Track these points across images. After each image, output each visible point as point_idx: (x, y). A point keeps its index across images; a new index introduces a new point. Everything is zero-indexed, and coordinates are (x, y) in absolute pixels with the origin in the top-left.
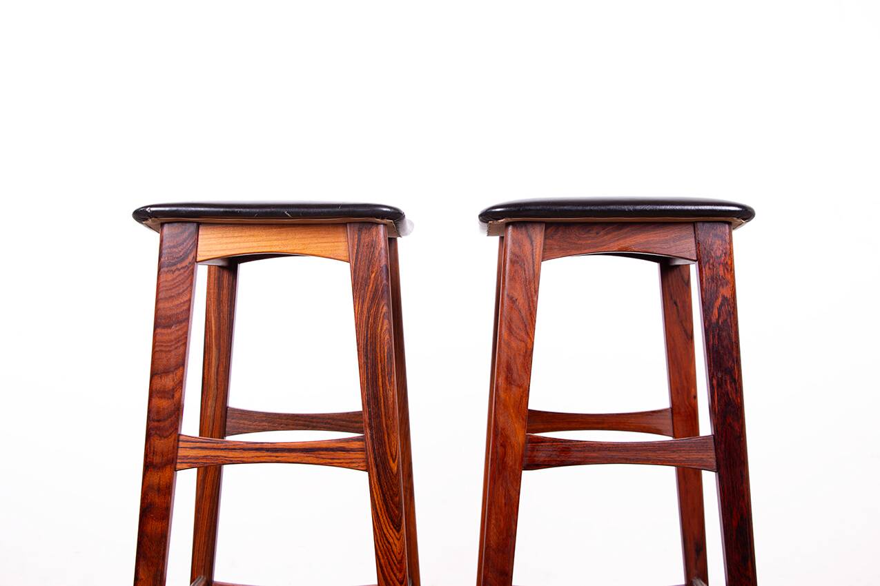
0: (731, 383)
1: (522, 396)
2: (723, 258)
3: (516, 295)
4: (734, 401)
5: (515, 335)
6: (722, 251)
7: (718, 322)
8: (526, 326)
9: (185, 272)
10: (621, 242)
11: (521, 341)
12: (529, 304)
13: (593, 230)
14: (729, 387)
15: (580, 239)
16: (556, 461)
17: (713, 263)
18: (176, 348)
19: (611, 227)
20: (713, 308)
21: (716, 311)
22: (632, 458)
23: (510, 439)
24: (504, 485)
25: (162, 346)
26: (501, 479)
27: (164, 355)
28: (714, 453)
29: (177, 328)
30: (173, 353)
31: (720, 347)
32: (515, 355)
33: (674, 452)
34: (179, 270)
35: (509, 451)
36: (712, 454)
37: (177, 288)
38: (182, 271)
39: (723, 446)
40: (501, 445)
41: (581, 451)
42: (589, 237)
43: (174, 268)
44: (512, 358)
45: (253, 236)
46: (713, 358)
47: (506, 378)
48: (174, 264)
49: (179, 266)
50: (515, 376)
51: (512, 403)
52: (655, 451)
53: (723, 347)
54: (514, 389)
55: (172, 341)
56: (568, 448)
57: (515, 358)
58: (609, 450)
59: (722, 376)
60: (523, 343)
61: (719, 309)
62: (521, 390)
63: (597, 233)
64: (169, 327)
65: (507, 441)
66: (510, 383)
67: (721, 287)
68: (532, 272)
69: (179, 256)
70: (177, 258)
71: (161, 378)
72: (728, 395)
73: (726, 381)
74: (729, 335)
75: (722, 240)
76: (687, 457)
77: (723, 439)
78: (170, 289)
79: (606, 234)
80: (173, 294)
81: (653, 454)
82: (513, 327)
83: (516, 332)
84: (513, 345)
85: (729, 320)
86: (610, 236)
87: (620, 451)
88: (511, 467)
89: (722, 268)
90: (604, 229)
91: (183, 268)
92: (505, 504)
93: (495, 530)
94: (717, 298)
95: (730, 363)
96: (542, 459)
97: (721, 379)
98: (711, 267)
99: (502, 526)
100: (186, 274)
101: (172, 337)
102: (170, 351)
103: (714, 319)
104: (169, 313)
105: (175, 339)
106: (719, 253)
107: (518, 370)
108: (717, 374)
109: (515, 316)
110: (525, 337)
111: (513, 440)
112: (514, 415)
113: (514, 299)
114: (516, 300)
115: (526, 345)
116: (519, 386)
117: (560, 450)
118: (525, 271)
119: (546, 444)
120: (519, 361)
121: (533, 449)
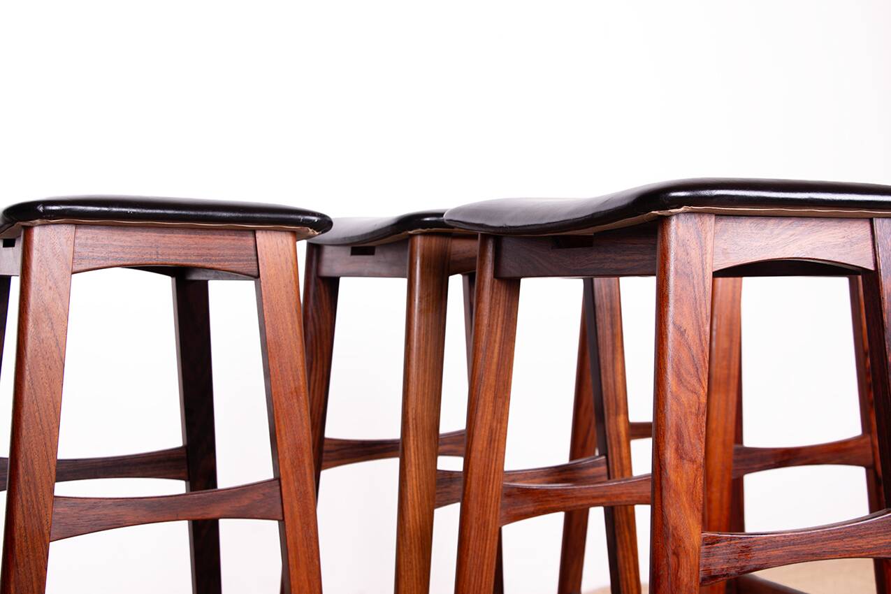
1: (696, 475)
3: (685, 326)
5: (685, 384)
8: (697, 370)
11: (692, 392)
12: (701, 336)
16: (735, 567)
23: (683, 542)
32: (686, 414)
35: (683, 560)
40: (674, 553)
41: (762, 549)
44: (683, 418)
47: (677, 450)
50: (686, 445)
51: (685, 487)
52: (842, 539)
54: (687, 465)
57: (686, 419)
58: (794, 544)
60: (695, 396)
62: (695, 466)
65: (680, 546)
66: (681, 457)
68: (702, 290)
76: (875, 543)
81: (842, 543)
82: (683, 371)
83: (685, 380)
84: (684, 399)
88: (686, 585)
96: (719, 567)
107: (690, 438)
109: (684, 355)
110: (697, 386)
111: (687, 543)
112: (687, 506)
113: (682, 330)
114: (685, 330)
115: (699, 398)
116: (693, 461)
117: (739, 550)
118: (694, 287)
119: (723, 544)
120: (691, 422)
121: (708, 554)
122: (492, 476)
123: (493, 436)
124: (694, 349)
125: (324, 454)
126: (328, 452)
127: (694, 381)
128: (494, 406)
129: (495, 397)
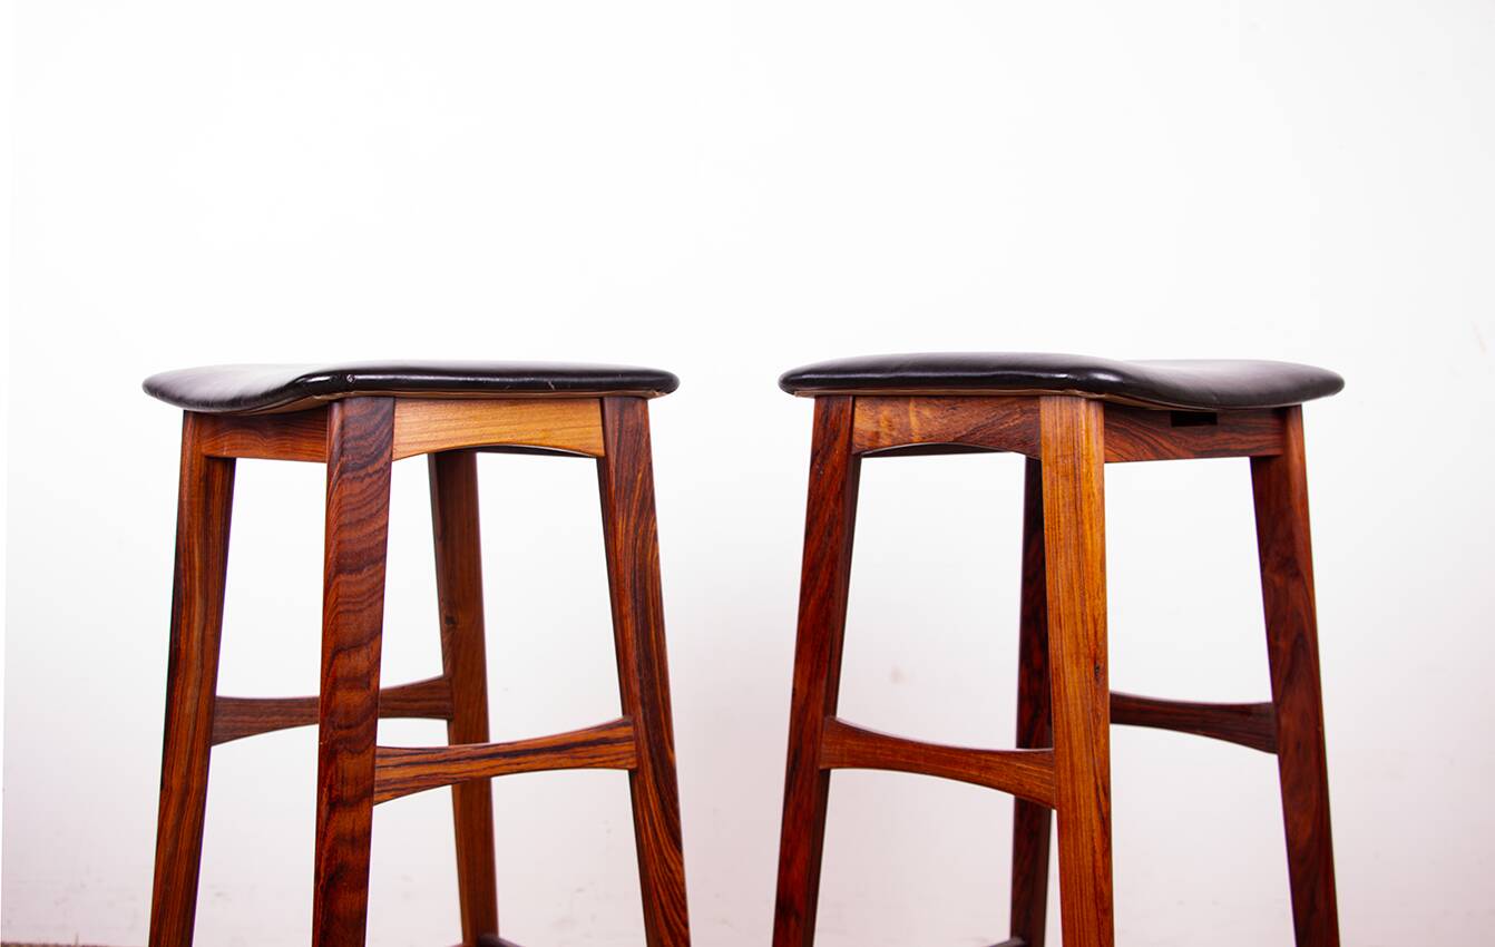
9: (379, 478)
18: (370, 605)
25: (348, 603)
27: (352, 617)
29: (371, 573)
30: (366, 613)
34: (370, 475)
37: (369, 506)
38: (375, 477)
43: (362, 473)
45: (475, 418)
48: (363, 467)
49: (370, 470)
55: (364, 594)
64: (359, 570)
69: (368, 453)
70: (367, 456)
71: (349, 656)
78: (359, 508)
80: (362, 517)
91: (376, 472)
100: (381, 483)
101: (364, 588)
102: (361, 611)
104: (358, 548)
105: (369, 590)
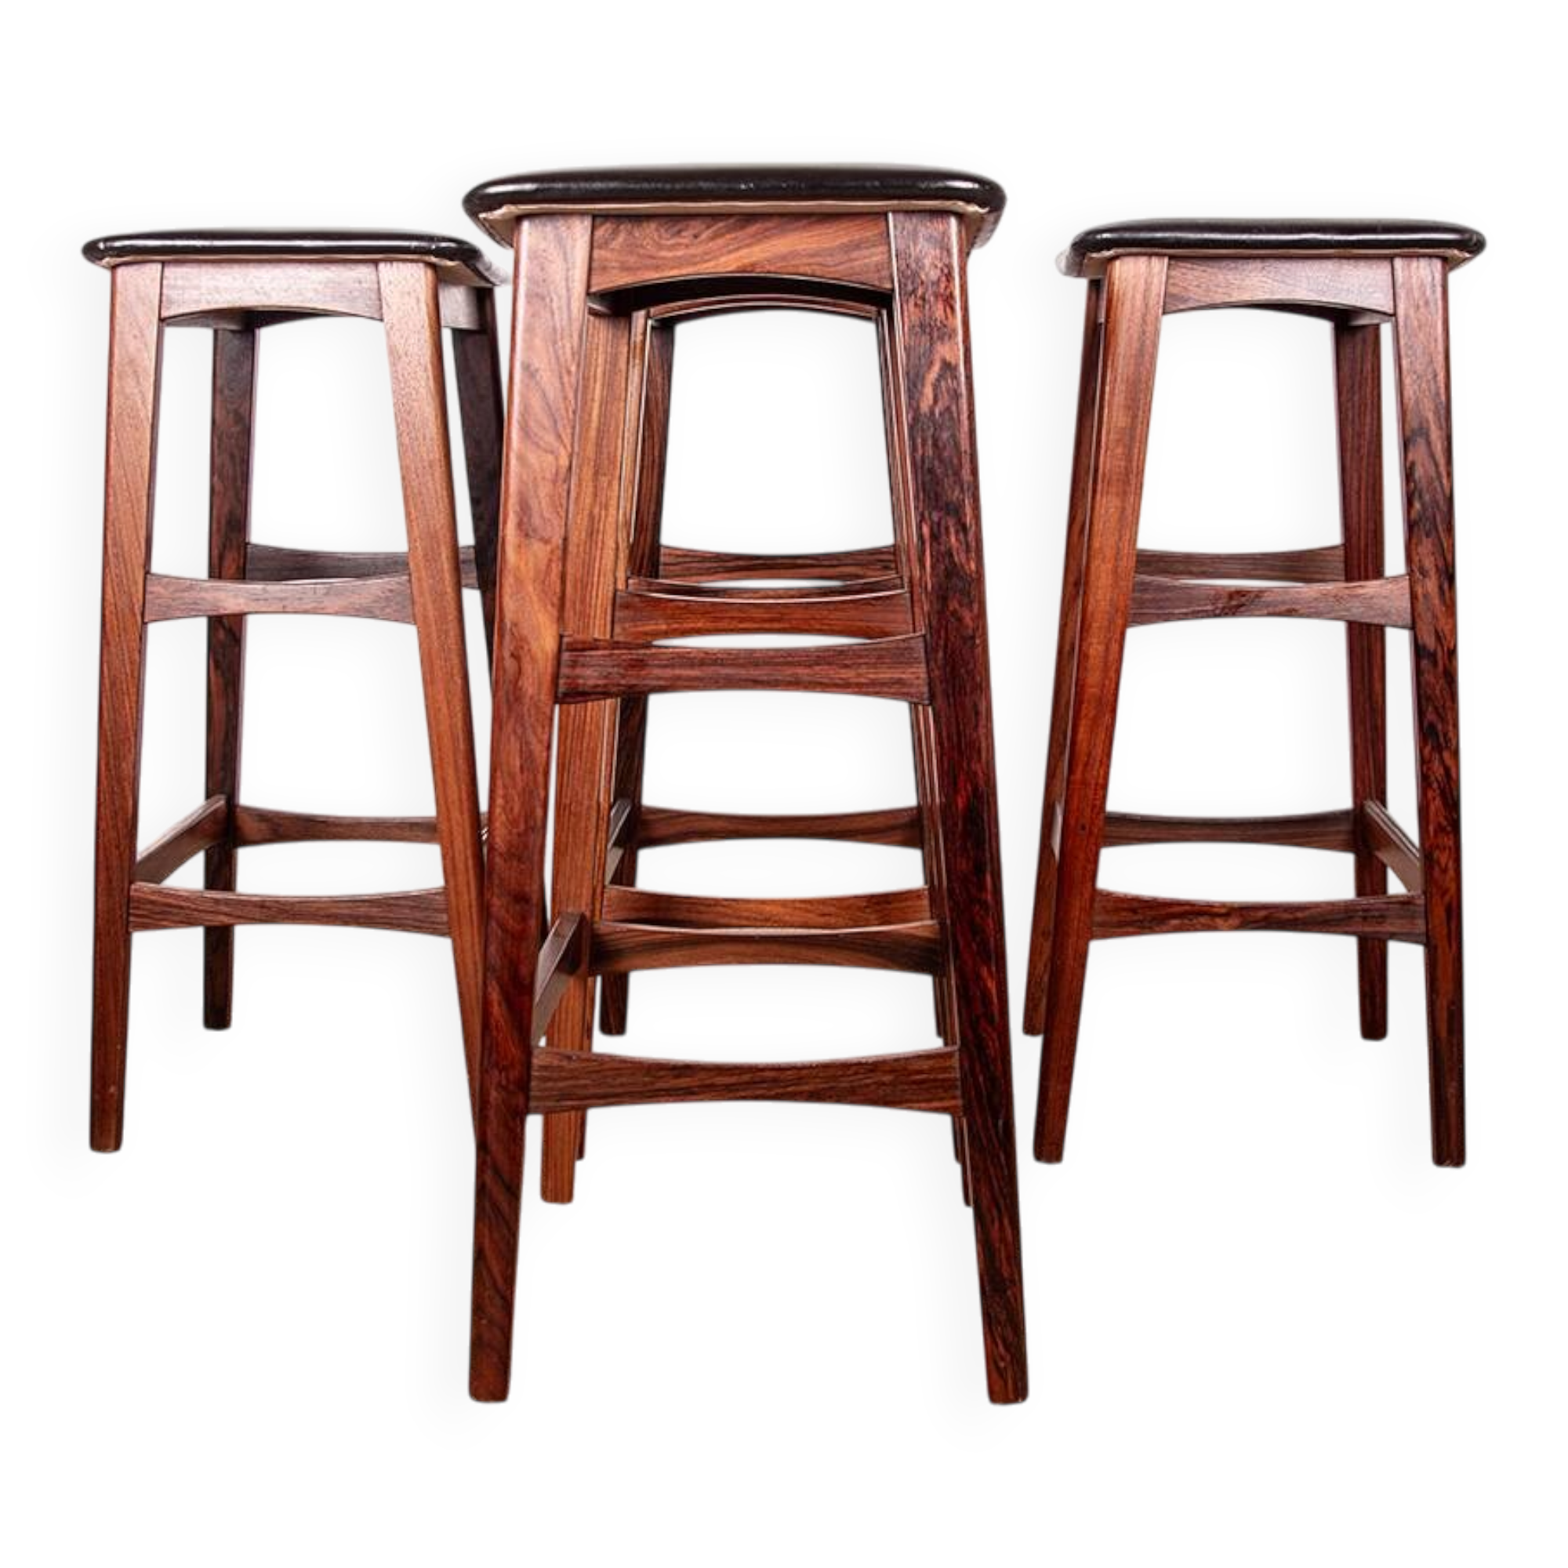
0: (957, 533)
1: (550, 560)
2: (943, 286)
3: (536, 364)
4: (962, 566)
5: (536, 439)
6: (942, 270)
7: (932, 413)
8: (555, 422)
10: (744, 252)
11: (546, 451)
12: (561, 378)
13: (686, 229)
14: (953, 539)
15: (661, 247)
16: (619, 685)
17: (924, 294)
19: (721, 224)
20: (923, 385)
21: (928, 391)
22: (765, 678)
23: (528, 643)
24: (519, 731)
26: (512, 720)
28: (924, 670)
31: (936, 463)
32: (535, 479)
33: (846, 666)
35: (527, 667)
36: (921, 670)
39: (941, 654)
40: (512, 655)
41: (666, 666)
42: (679, 244)
44: (530, 484)
46: (923, 483)
47: (522, 525)
50: (536, 521)
51: (532, 574)
52: (810, 666)
53: (941, 461)
54: (537, 547)
56: (642, 661)
57: (536, 486)
58: (722, 665)
59: (940, 519)
60: (550, 458)
61: (936, 387)
62: (549, 548)
63: (696, 236)
65: (522, 648)
66: (527, 535)
67: (939, 343)
68: (565, 316)
72: (951, 555)
73: (947, 529)
74: (953, 436)
75: (941, 248)
76: (871, 676)
77: (942, 642)
79: (712, 238)
81: (807, 671)
82: (532, 424)
83: (536, 435)
84: (532, 458)
85: (954, 408)
86: (720, 241)
87: (742, 666)
88: (531, 698)
89: (940, 306)
90: (708, 227)
92: (522, 767)
93: (503, 817)
94: (931, 364)
95: (956, 493)
96: (591, 682)
97: (939, 524)
98: (920, 302)
99: (516, 810)
103: (925, 407)
106: (934, 275)
107: (541, 511)
108: (930, 514)
109: (536, 403)
110: (556, 444)
111: (534, 646)
112: (535, 598)
113: (532, 368)
114: (537, 370)
115: (557, 459)
116: (546, 542)
117: (625, 664)
118: (553, 314)
119: (600, 653)
120: (544, 490)
121: (574, 664)
122: (596, 579)
123: (596, 526)
124: (551, 395)
125: (661, 568)
126: (666, 564)
127: (550, 438)
128: (595, 487)
129: (596, 473)
